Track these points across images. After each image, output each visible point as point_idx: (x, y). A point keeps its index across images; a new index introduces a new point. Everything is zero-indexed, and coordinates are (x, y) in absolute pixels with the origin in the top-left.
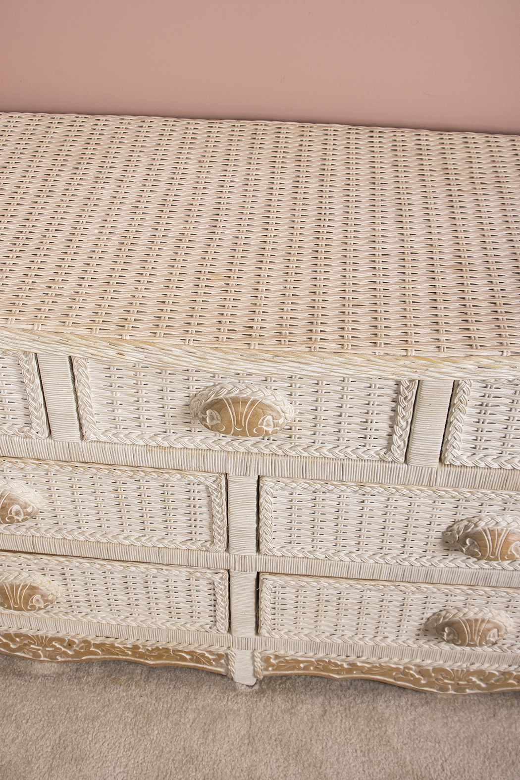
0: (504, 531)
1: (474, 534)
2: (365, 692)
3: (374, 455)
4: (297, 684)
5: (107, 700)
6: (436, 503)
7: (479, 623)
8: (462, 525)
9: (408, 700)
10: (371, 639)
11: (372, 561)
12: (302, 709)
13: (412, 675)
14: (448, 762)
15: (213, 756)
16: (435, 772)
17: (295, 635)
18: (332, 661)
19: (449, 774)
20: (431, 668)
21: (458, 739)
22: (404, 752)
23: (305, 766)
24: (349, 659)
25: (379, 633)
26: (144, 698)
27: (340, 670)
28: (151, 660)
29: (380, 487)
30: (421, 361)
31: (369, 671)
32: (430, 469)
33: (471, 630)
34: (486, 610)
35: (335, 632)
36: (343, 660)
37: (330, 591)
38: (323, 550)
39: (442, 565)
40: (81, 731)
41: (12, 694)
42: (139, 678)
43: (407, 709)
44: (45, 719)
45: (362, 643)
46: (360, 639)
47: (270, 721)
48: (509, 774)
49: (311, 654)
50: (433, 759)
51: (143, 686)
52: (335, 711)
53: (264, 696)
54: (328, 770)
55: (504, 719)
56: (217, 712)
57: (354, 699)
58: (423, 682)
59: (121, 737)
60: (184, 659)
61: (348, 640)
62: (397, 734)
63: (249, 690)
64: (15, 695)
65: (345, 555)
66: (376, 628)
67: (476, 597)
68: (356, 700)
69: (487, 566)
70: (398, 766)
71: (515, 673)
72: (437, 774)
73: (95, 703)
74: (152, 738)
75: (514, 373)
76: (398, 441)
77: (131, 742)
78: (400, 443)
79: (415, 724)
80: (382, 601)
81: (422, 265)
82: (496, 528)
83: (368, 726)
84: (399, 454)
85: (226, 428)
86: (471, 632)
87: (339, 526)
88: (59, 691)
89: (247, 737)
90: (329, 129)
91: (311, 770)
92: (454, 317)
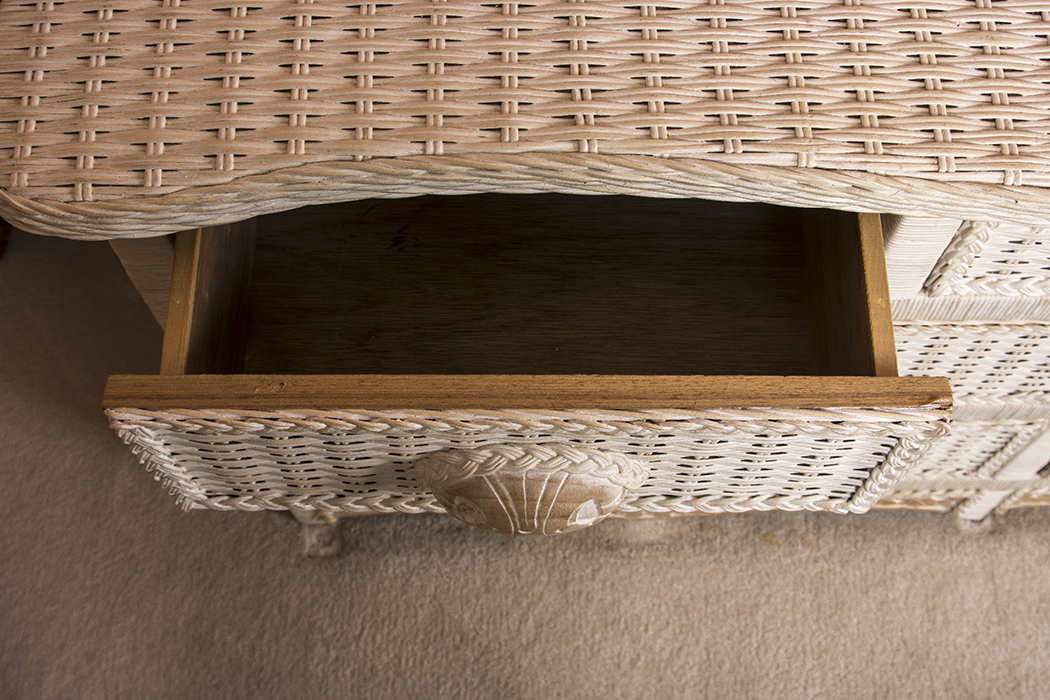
5: (763, 574)
15: (951, 649)
26: (821, 563)
40: (737, 634)
41: (608, 584)
42: (804, 528)
44: (674, 621)
47: (1023, 581)
51: (814, 543)
53: (1005, 538)
56: (940, 574)
59: (803, 636)
63: (978, 528)
64: (613, 584)
73: (746, 582)
74: (850, 631)
77: (820, 643)
88: (684, 569)
89: (994, 611)
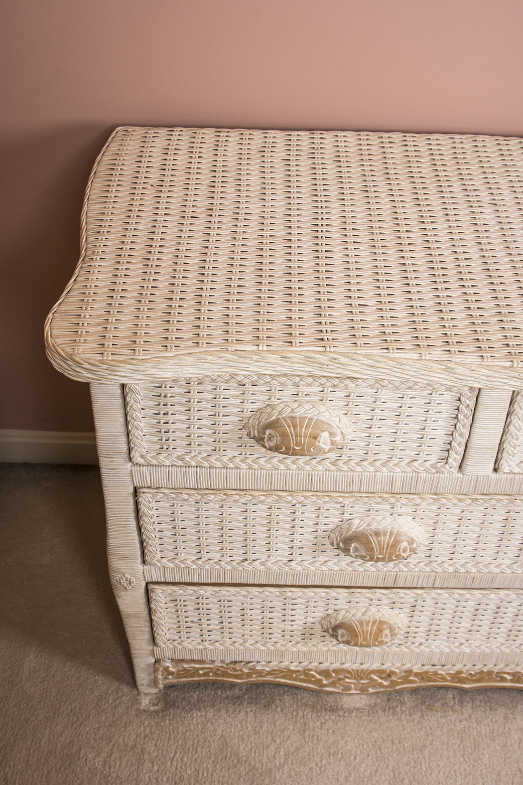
5: (428, 728)
26: (464, 723)
28: (469, 684)
40: (412, 762)
41: (330, 731)
42: (453, 703)
44: (372, 754)
51: (459, 710)
59: (454, 765)
60: (504, 680)
64: (334, 732)
73: (417, 732)
74: (485, 762)
77: (465, 769)
88: (378, 723)
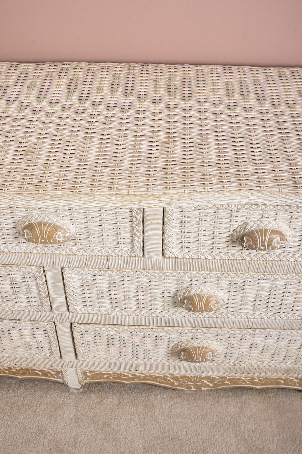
0: (206, 295)
1: (189, 297)
2: (144, 390)
3: (125, 253)
4: (105, 387)
6: (165, 280)
7: (200, 349)
8: (182, 293)
9: (168, 395)
10: (141, 360)
11: (134, 315)
12: (107, 401)
13: (169, 380)
14: (190, 429)
15: (55, 430)
16: (182, 436)
17: (98, 358)
18: (122, 373)
19: (190, 436)
20: (179, 376)
21: (196, 416)
22: (164, 424)
23: (107, 434)
24: (131, 372)
25: (146, 356)
26: (17, 398)
27: (128, 378)
28: (20, 376)
29: (131, 271)
30: (137, 197)
31: (144, 378)
32: (158, 260)
33: (196, 353)
34: (205, 341)
35: (120, 357)
36: (128, 373)
37: (113, 333)
38: (105, 309)
39: (174, 316)
42: (14, 386)
43: (168, 400)
45: (136, 362)
46: (135, 360)
47: (88, 409)
48: (225, 435)
49: (109, 370)
50: (181, 428)
51: (16, 391)
52: (126, 402)
53: (85, 395)
54: (120, 436)
55: (224, 404)
56: (58, 404)
57: (137, 395)
58: (176, 384)
59: (2, 420)
60: (38, 375)
61: (129, 361)
62: (161, 414)
63: (77, 391)
65: (118, 311)
66: (144, 353)
67: (197, 334)
68: (138, 396)
69: (200, 316)
70: (161, 433)
71: (228, 378)
72: (183, 437)
74: (20, 420)
75: (193, 202)
76: (137, 244)
77: (8, 423)
78: (138, 246)
79: (172, 408)
80: (144, 338)
81: (146, 142)
82: (201, 293)
83: (144, 410)
84: (139, 253)
85: (36, 240)
86: (196, 354)
87: (112, 295)
89: (74, 418)
90: (105, 66)
91: (110, 436)
92: (159, 171)
